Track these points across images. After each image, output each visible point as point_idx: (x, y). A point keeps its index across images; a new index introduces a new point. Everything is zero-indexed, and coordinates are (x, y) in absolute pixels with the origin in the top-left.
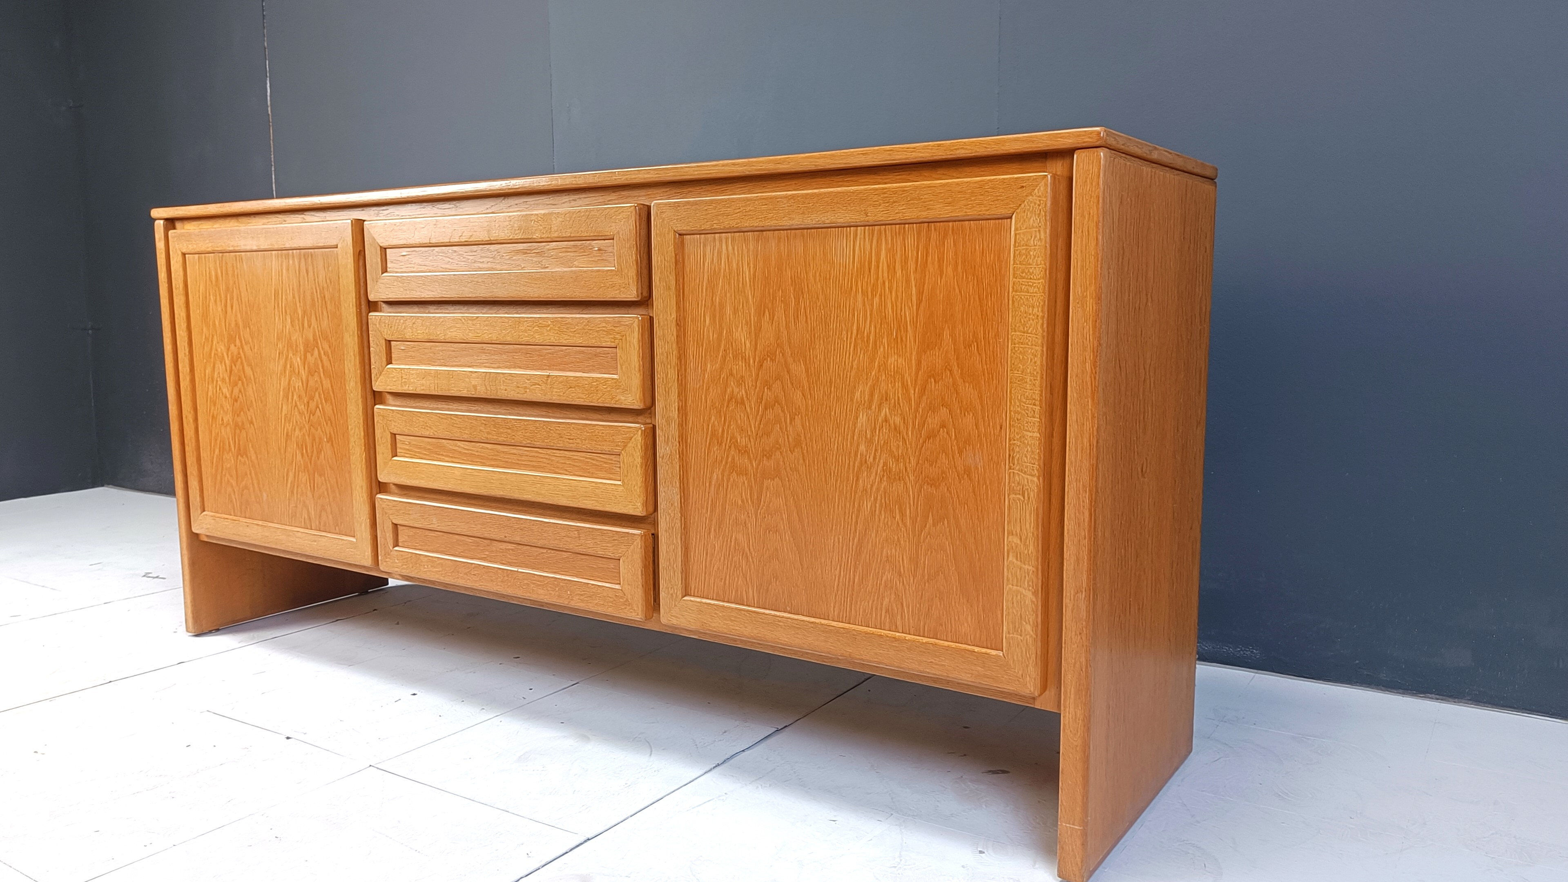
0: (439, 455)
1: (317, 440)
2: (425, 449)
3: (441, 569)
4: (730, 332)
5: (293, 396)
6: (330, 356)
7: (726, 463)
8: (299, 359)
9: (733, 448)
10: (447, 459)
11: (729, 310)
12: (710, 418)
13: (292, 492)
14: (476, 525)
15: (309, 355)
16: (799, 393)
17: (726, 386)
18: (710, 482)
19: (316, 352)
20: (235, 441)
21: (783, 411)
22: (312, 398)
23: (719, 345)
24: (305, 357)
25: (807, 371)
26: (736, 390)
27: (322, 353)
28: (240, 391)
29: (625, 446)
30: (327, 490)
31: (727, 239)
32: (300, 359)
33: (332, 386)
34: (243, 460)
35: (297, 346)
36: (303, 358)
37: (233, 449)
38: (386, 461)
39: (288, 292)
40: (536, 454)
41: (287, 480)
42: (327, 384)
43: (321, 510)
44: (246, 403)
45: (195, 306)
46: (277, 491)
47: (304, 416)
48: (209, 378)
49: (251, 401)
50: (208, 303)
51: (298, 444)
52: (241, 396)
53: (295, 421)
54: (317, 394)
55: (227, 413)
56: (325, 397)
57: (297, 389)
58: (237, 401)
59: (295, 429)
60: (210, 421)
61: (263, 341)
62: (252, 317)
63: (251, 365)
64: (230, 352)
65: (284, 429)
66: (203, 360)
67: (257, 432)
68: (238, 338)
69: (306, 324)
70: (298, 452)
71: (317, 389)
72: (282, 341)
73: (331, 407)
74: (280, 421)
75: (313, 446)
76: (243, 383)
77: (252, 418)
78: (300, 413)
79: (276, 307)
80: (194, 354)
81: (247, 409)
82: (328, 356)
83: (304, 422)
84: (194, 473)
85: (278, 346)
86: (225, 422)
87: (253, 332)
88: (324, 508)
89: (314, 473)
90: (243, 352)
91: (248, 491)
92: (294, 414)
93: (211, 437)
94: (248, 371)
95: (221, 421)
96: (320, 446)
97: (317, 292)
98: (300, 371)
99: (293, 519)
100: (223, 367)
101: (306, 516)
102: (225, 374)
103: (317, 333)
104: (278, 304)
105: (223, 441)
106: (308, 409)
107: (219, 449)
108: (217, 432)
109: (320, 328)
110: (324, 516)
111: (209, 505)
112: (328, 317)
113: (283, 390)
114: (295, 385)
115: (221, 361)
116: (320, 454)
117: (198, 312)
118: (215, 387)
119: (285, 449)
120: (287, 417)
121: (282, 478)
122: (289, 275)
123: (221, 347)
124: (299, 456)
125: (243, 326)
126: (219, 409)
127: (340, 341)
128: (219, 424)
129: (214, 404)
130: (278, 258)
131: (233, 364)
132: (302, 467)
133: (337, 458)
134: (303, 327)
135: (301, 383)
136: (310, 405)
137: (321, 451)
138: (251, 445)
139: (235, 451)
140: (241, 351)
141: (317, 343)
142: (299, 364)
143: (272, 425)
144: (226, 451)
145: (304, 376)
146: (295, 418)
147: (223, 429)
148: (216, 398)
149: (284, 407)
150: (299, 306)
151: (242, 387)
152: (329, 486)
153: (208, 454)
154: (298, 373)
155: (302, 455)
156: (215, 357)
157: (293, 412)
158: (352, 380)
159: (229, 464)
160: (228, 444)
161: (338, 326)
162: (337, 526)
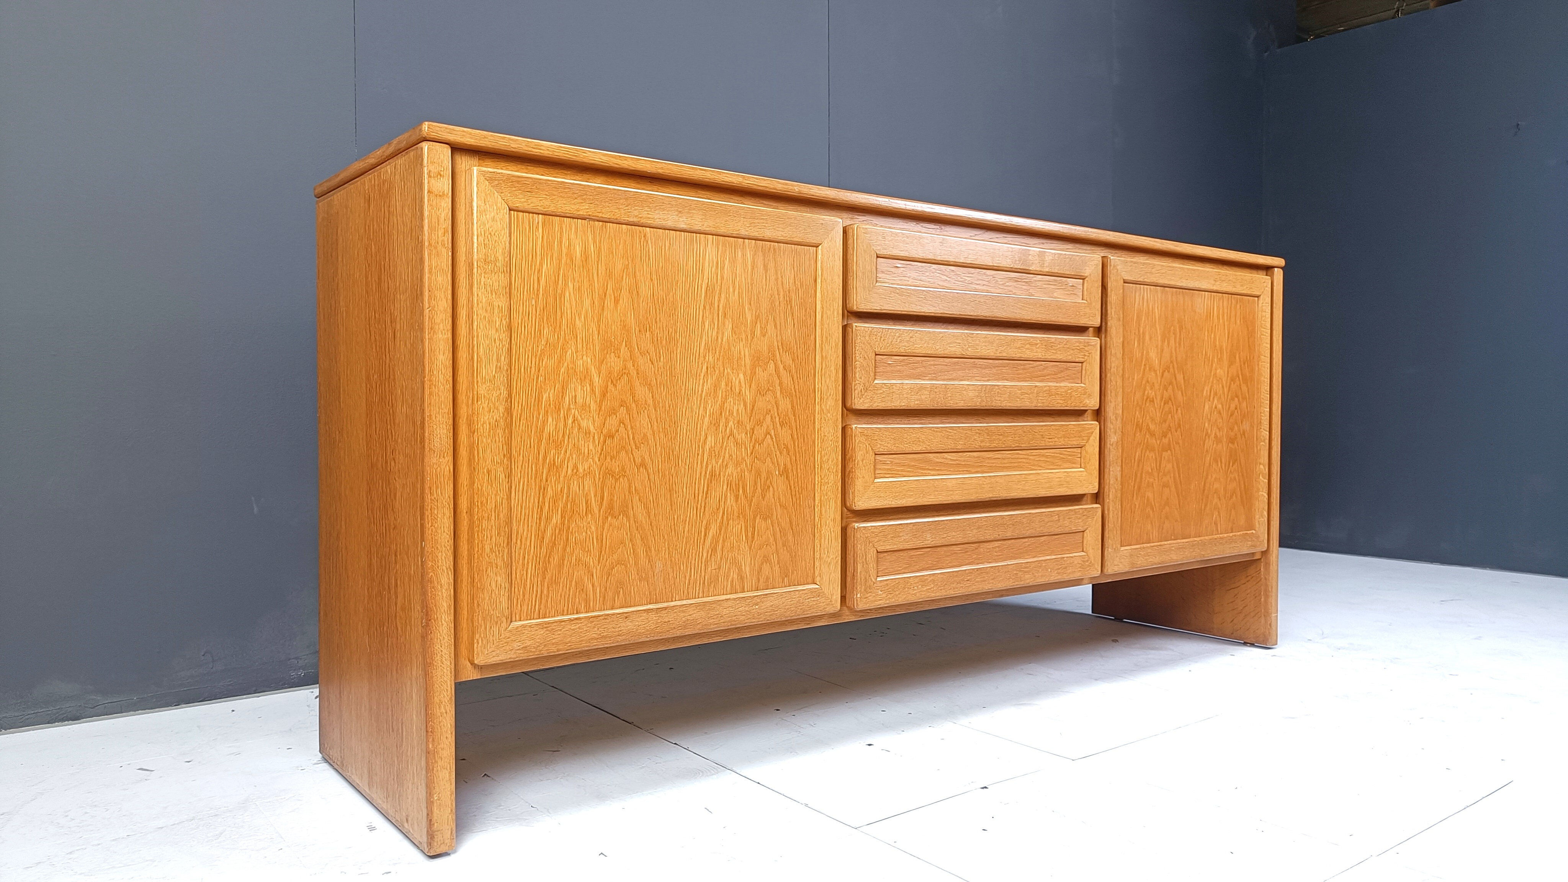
0: (925, 469)
1: (764, 475)
2: (909, 466)
3: (932, 586)
4: (1148, 353)
5: (727, 422)
6: (794, 371)
7: (1144, 443)
8: (741, 376)
9: (1147, 433)
10: (932, 472)
11: (1147, 337)
12: (1136, 413)
13: (714, 550)
14: (972, 530)
15: (759, 370)
16: (1180, 393)
17: (1145, 390)
18: (1135, 459)
19: (772, 365)
20: (602, 498)
21: (1173, 405)
22: (760, 423)
23: (1142, 361)
24: (753, 373)
25: (1184, 378)
26: (1150, 392)
27: (781, 367)
28: (622, 422)
29: (1089, 439)
30: (774, 535)
31: (1147, 289)
32: (745, 375)
33: (793, 407)
34: (616, 523)
35: (739, 358)
36: (748, 373)
37: (596, 511)
38: (868, 484)
39: (731, 290)
40: (1017, 456)
41: (705, 535)
42: (785, 404)
43: (762, 563)
44: (633, 438)
45: (525, 293)
46: (685, 554)
47: (743, 447)
48: (550, 405)
49: (645, 435)
50: (559, 291)
51: (729, 484)
52: (622, 429)
53: (727, 455)
54: (768, 418)
55: (588, 456)
56: (781, 420)
57: (735, 414)
58: (613, 437)
59: (727, 465)
60: (543, 472)
61: (679, 351)
62: (658, 319)
63: (650, 384)
64: (604, 367)
65: (707, 467)
66: (538, 378)
67: (652, 477)
68: (626, 346)
69: (759, 332)
70: (729, 494)
71: (770, 411)
72: (714, 352)
73: (790, 432)
74: (699, 457)
75: (756, 483)
76: (628, 410)
77: (643, 459)
78: (737, 444)
79: (708, 307)
80: (515, 369)
81: (634, 447)
82: (790, 371)
83: (744, 454)
84: (500, 562)
85: (707, 358)
86: (581, 470)
87: (659, 339)
88: (766, 559)
89: (755, 518)
90: (634, 366)
91: (623, 567)
92: (726, 447)
93: (544, 498)
94: (642, 392)
95: (573, 470)
96: (768, 481)
97: (779, 294)
98: (743, 390)
99: (712, 586)
100: (585, 389)
101: (736, 576)
102: (588, 398)
103: (776, 343)
104: (712, 304)
105: (573, 501)
106: (751, 438)
107: (562, 515)
108: (559, 489)
109: (779, 338)
110: (766, 568)
111: (525, 608)
112: (794, 325)
113: (710, 416)
114: (731, 408)
115: (583, 378)
116: (766, 491)
117: (533, 302)
118: (562, 420)
119: (707, 493)
120: (714, 451)
121: (696, 535)
122: (735, 269)
123: (585, 357)
124: (731, 500)
125: (637, 329)
126: (568, 452)
127: (809, 353)
128: (565, 477)
129: (558, 446)
130: (718, 245)
131: (609, 384)
132: (736, 514)
133: (793, 493)
134: (753, 335)
135: (742, 405)
136: (755, 432)
137: (769, 487)
138: (638, 498)
139: (600, 511)
140: (630, 365)
141: (774, 355)
142: (742, 381)
143: (683, 465)
144: (579, 514)
145: (748, 396)
146: (727, 451)
147: (575, 482)
148: (563, 436)
149: (709, 438)
150: (749, 309)
151: (627, 416)
152: (778, 529)
153: (531, 526)
154: (740, 393)
155: (737, 497)
156: (567, 373)
157: (725, 443)
158: (830, 398)
159: (584, 534)
160: (584, 504)
161: (808, 336)
162: (787, 576)
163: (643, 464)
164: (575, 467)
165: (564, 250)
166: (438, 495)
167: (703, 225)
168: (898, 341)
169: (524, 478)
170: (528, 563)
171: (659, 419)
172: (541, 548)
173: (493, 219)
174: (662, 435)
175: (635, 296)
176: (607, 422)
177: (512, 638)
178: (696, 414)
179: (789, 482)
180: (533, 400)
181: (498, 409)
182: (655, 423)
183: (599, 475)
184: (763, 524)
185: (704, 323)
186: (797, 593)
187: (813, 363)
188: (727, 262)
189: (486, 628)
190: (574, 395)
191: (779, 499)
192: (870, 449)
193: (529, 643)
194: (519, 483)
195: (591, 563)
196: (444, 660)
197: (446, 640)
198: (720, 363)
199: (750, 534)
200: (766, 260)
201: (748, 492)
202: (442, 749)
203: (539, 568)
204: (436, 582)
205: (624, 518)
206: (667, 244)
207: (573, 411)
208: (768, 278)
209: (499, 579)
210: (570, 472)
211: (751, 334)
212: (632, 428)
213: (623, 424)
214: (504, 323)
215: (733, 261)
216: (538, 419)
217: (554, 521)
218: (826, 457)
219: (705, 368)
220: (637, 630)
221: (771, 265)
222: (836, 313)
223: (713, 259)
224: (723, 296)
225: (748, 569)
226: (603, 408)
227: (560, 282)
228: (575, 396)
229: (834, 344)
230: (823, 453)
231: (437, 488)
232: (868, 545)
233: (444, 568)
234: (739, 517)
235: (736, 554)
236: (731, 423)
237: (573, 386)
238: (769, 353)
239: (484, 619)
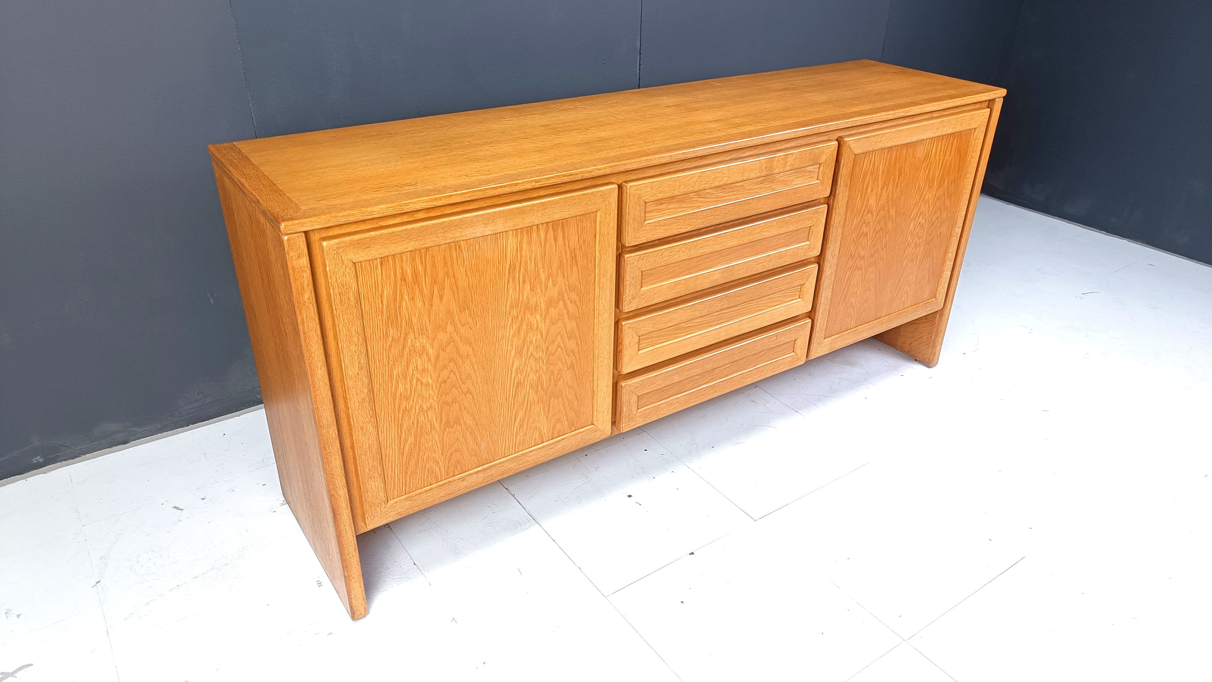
1: (556, 372)
5: (528, 348)
6: (578, 302)
7: (854, 267)
8: (538, 317)
11: (869, 190)
13: (521, 426)
15: (551, 309)
18: (844, 280)
19: (561, 303)
20: (441, 420)
22: (553, 342)
23: (862, 209)
24: (547, 312)
25: (896, 211)
29: (809, 277)
30: (564, 405)
32: (541, 315)
33: (577, 325)
34: (452, 430)
36: (544, 313)
37: (438, 428)
38: (633, 357)
39: (529, 262)
40: (750, 305)
41: (515, 419)
42: (571, 325)
43: (556, 423)
44: (461, 378)
45: (373, 313)
46: (501, 434)
47: (541, 360)
48: (399, 377)
49: (469, 375)
50: (398, 304)
51: (531, 386)
52: (452, 375)
53: (529, 369)
54: (559, 337)
55: (429, 399)
56: (568, 336)
57: (534, 342)
58: (446, 382)
59: (529, 375)
60: (399, 417)
61: (490, 315)
62: (473, 299)
63: (470, 342)
64: (436, 341)
65: (514, 380)
66: (389, 363)
67: (475, 397)
68: (451, 324)
69: (551, 285)
70: (531, 391)
71: (560, 333)
72: (517, 308)
73: (576, 341)
74: (509, 376)
75: (550, 379)
76: (455, 364)
77: (468, 389)
78: (536, 360)
79: (511, 281)
80: (372, 363)
81: (461, 384)
82: (575, 303)
83: (541, 364)
84: (376, 475)
85: (512, 314)
86: (425, 407)
87: (475, 312)
88: (559, 420)
89: (550, 400)
90: (457, 335)
91: (459, 452)
92: (528, 364)
93: (401, 431)
94: (465, 349)
95: (419, 410)
96: (559, 376)
97: (566, 255)
98: (540, 326)
99: (521, 446)
100: (423, 359)
101: (537, 436)
102: (426, 364)
103: (564, 288)
104: (514, 278)
105: (422, 426)
106: (546, 353)
107: (414, 436)
108: (411, 422)
109: (567, 283)
110: (559, 426)
111: (396, 492)
112: (578, 271)
113: (515, 349)
114: (531, 340)
115: (421, 353)
116: (558, 382)
117: (380, 317)
118: (409, 382)
119: (515, 396)
120: (520, 369)
121: (509, 421)
122: (531, 248)
123: (421, 340)
124: (532, 395)
125: (459, 311)
126: (415, 400)
127: (590, 287)
128: (414, 414)
129: (407, 399)
130: (517, 235)
131: (440, 351)
132: (536, 401)
133: (578, 377)
134: (546, 288)
135: (539, 335)
136: (550, 349)
137: (560, 379)
138: (466, 412)
139: (440, 427)
140: (455, 335)
141: (563, 296)
142: (538, 320)
143: (498, 384)
144: (426, 432)
145: (543, 328)
146: (529, 366)
147: (422, 416)
148: (411, 391)
149: (515, 362)
150: (543, 272)
151: (455, 367)
152: (567, 401)
153: (395, 448)
154: (537, 328)
155: (537, 392)
156: (410, 354)
157: (527, 362)
158: (606, 312)
159: (431, 442)
160: (429, 426)
161: (589, 275)
162: (573, 426)
163: (469, 391)
164: (421, 407)
165: (399, 277)
166: (330, 450)
167: (505, 227)
168: (661, 258)
169: (386, 423)
170: (395, 468)
171: (478, 362)
172: (402, 458)
173: (344, 275)
174: (481, 371)
175: (456, 292)
176: (441, 374)
177: (390, 511)
178: (505, 350)
179: (575, 371)
180: (387, 378)
181: (363, 392)
182: (476, 365)
183: (438, 406)
184: (556, 401)
185: (509, 292)
186: (580, 434)
187: (593, 291)
188: (525, 246)
189: (372, 511)
190: (415, 365)
191: (567, 383)
192: (635, 335)
193: (400, 510)
194: (384, 427)
195: (437, 457)
196: (348, 532)
197: (347, 521)
198: (522, 313)
199: (547, 410)
200: (556, 234)
201: (545, 385)
202: (354, 574)
203: (403, 469)
204: (336, 495)
205: (458, 426)
206: (477, 247)
207: (416, 375)
208: (557, 246)
209: (377, 483)
210: (417, 411)
211: (545, 288)
212: (459, 373)
213: (453, 372)
214: (361, 339)
215: (530, 243)
216: (392, 387)
217: (410, 441)
218: (602, 350)
219: (510, 320)
220: (471, 484)
221: (560, 236)
222: (611, 255)
223: (513, 246)
224: (522, 269)
225: (545, 429)
226: (437, 367)
227: (398, 298)
228: (417, 366)
229: (609, 277)
230: (600, 348)
231: (329, 446)
232: (631, 394)
233: (341, 487)
234: (538, 402)
235: (537, 424)
236: (531, 349)
237: (414, 360)
238: (559, 296)
239: (370, 506)
